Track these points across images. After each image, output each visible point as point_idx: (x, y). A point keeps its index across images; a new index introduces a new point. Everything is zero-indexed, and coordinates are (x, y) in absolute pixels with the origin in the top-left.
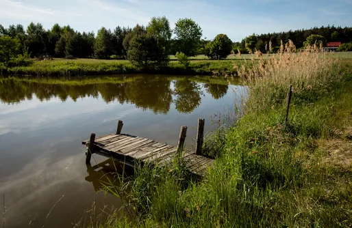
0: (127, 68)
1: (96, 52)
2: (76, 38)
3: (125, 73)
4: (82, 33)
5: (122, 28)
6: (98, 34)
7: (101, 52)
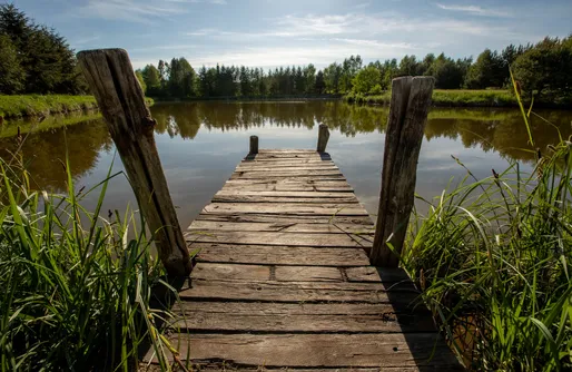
0: (500, 100)
1: (466, 81)
2: (447, 66)
3: (495, 106)
4: (456, 61)
5: (516, 48)
6: (479, 60)
7: (473, 82)
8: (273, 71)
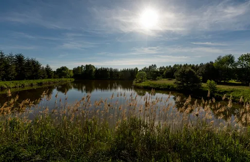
8: (122, 70)
